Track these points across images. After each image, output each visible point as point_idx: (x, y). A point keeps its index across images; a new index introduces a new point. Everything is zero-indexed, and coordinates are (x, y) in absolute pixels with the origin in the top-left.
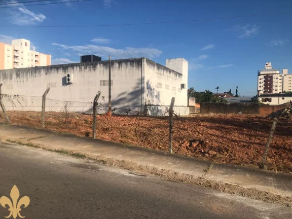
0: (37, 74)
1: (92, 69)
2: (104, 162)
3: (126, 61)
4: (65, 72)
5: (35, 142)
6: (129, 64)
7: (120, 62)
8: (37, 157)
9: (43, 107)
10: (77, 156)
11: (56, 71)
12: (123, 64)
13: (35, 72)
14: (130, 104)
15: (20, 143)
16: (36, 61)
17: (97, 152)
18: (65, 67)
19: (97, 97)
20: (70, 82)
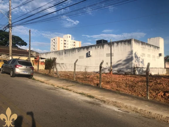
1: (102, 47)
2: (104, 102)
3: (121, 42)
4: (88, 50)
5: (70, 88)
6: (123, 43)
7: (118, 42)
8: (69, 96)
9: (75, 69)
10: (90, 97)
11: (83, 49)
12: (119, 43)
13: (73, 51)
14: (124, 67)
15: (63, 88)
16: (74, 45)
17: (101, 95)
18: (87, 48)
19: (102, 63)
20: (90, 55)
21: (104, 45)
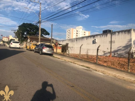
0: (83, 39)
1: (105, 36)
2: (96, 70)
3: (122, 31)
4: (94, 38)
5: (75, 62)
10: (88, 67)
11: (90, 37)
12: (120, 33)
13: (82, 39)
15: (71, 62)
16: (84, 34)
18: (94, 36)
21: (107, 34)
